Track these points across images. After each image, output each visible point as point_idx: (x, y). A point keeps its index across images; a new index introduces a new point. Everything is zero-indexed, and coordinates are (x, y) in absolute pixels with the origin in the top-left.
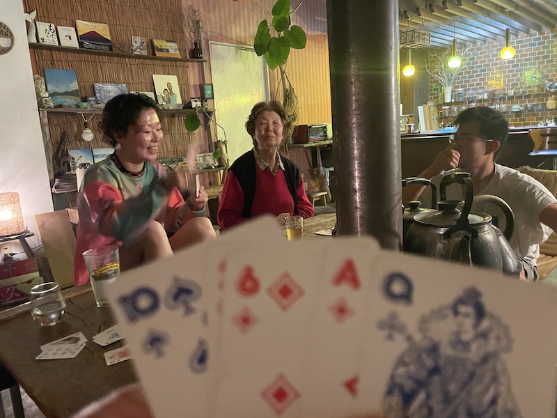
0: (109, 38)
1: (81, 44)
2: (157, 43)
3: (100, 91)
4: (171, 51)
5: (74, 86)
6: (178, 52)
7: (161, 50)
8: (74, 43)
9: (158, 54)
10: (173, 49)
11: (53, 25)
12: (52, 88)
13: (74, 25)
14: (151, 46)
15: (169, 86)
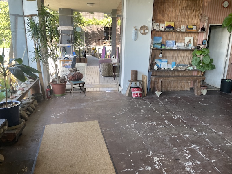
0: (174, 26)
1: (165, 29)
2: (189, 27)
3: (167, 43)
4: (193, 29)
5: (160, 41)
6: (196, 29)
7: (190, 29)
8: (163, 29)
9: (188, 31)
10: (194, 28)
11: (159, 24)
12: (155, 42)
13: (164, 23)
14: (187, 28)
15: (190, 40)
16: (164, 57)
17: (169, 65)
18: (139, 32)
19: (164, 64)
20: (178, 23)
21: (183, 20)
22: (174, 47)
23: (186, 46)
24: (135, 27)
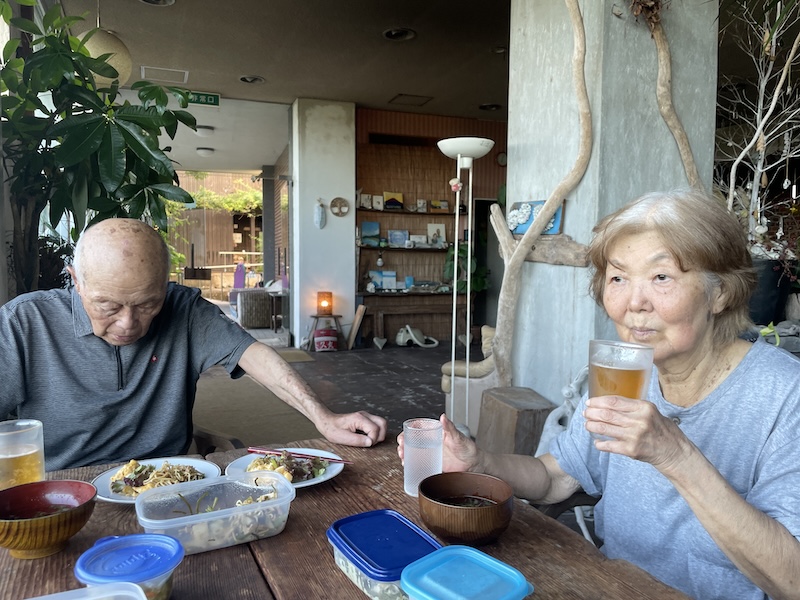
0: (401, 201)
1: (385, 207)
2: (433, 203)
3: (392, 235)
4: (443, 208)
5: (377, 232)
6: (447, 208)
7: (435, 207)
8: (381, 207)
9: (432, 211)
10: (444, 206)
11: (370, 196)
12: (364, 234)
13: (382, 195)
14: (429, 205)
15: (438, 231)
16: (387, 266)
17: (400, 283)
18: (329, 212)
19: (388, 282)
20: (410, 195)
21: (419, 191)
22: (407, 244)
23: (430, 242)
24: (319, 201)
